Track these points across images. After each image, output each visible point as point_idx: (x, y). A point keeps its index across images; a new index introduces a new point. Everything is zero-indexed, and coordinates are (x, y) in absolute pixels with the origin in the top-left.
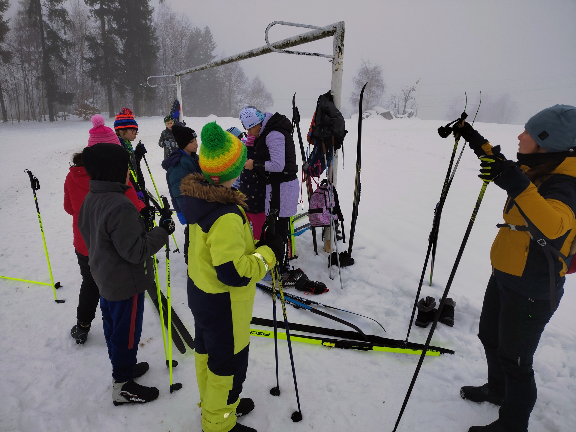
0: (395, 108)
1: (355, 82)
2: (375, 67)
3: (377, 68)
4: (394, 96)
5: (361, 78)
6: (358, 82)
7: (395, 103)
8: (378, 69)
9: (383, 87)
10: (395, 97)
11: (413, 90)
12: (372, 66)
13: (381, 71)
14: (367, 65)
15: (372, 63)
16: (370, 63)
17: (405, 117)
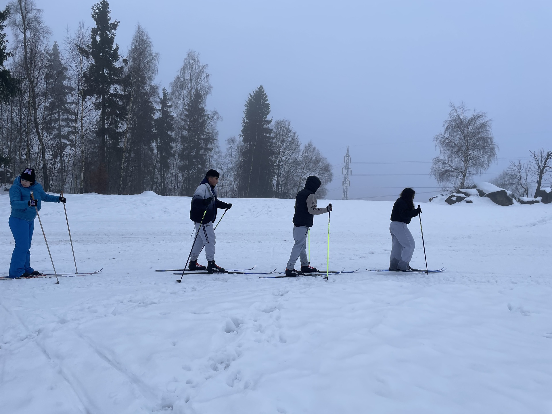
0: (520, 186)
1: (440, 142)
2: (475, 116)
3: (479, 116)
4: (517, 165)
6: (444, 141)
7: (520, 176)
8: (480, 119)
9: (492, 149)
10: (520, 166)
12: (468, 115)
13: (486, 122)
14: (460, 113)
15: (468, 110)
16: (465, 109)
17: (539, 201)
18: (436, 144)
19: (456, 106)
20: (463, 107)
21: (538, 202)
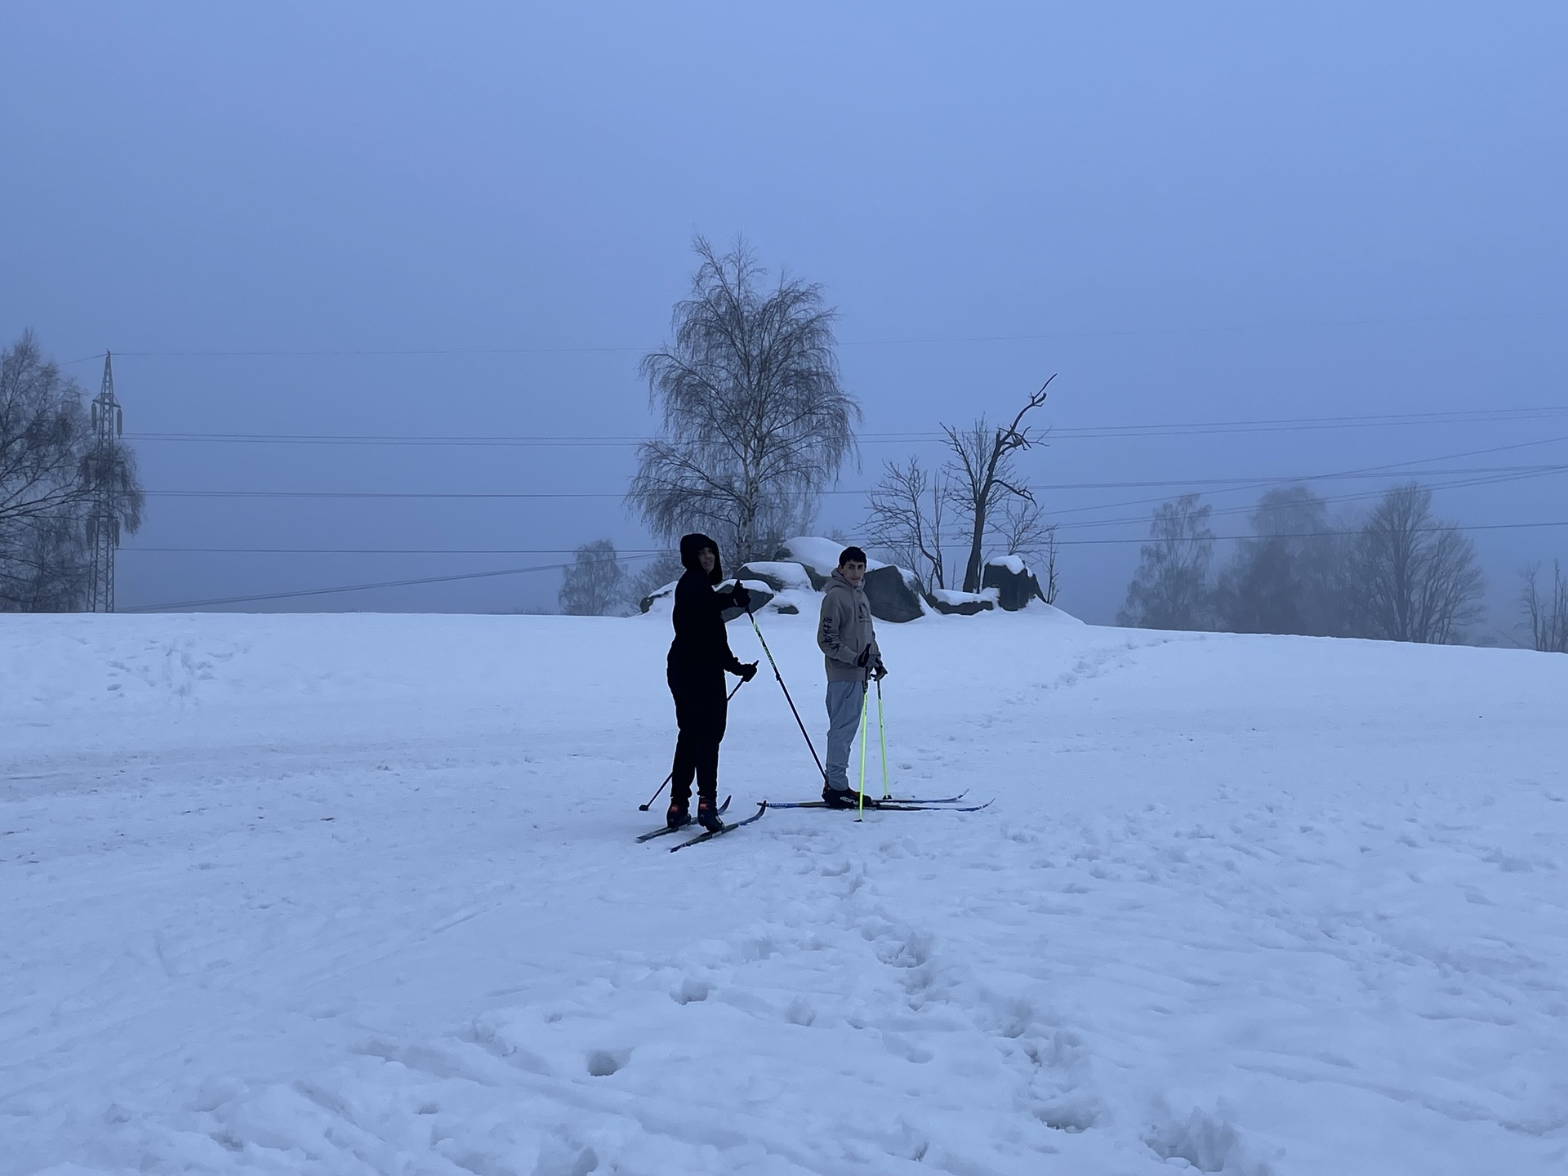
0: (918, 550)
1: (665, 382)
2: (784, 294)
3: (799, 297)
4: (905, 472)
5: (702, 356)
6: (679, 380)
7: (917, 514)
8: (800, 306)
9: (841, 417)
11: (1014, 445)
12: (763, 290)
13: (819, 317)
14: (731, 279)
15: (760, 270)
16: (750, 268)
17: (991, 603)
18: (651, 390)
19: (719, 252)
20: (743, 259)
21: (988, 605)
